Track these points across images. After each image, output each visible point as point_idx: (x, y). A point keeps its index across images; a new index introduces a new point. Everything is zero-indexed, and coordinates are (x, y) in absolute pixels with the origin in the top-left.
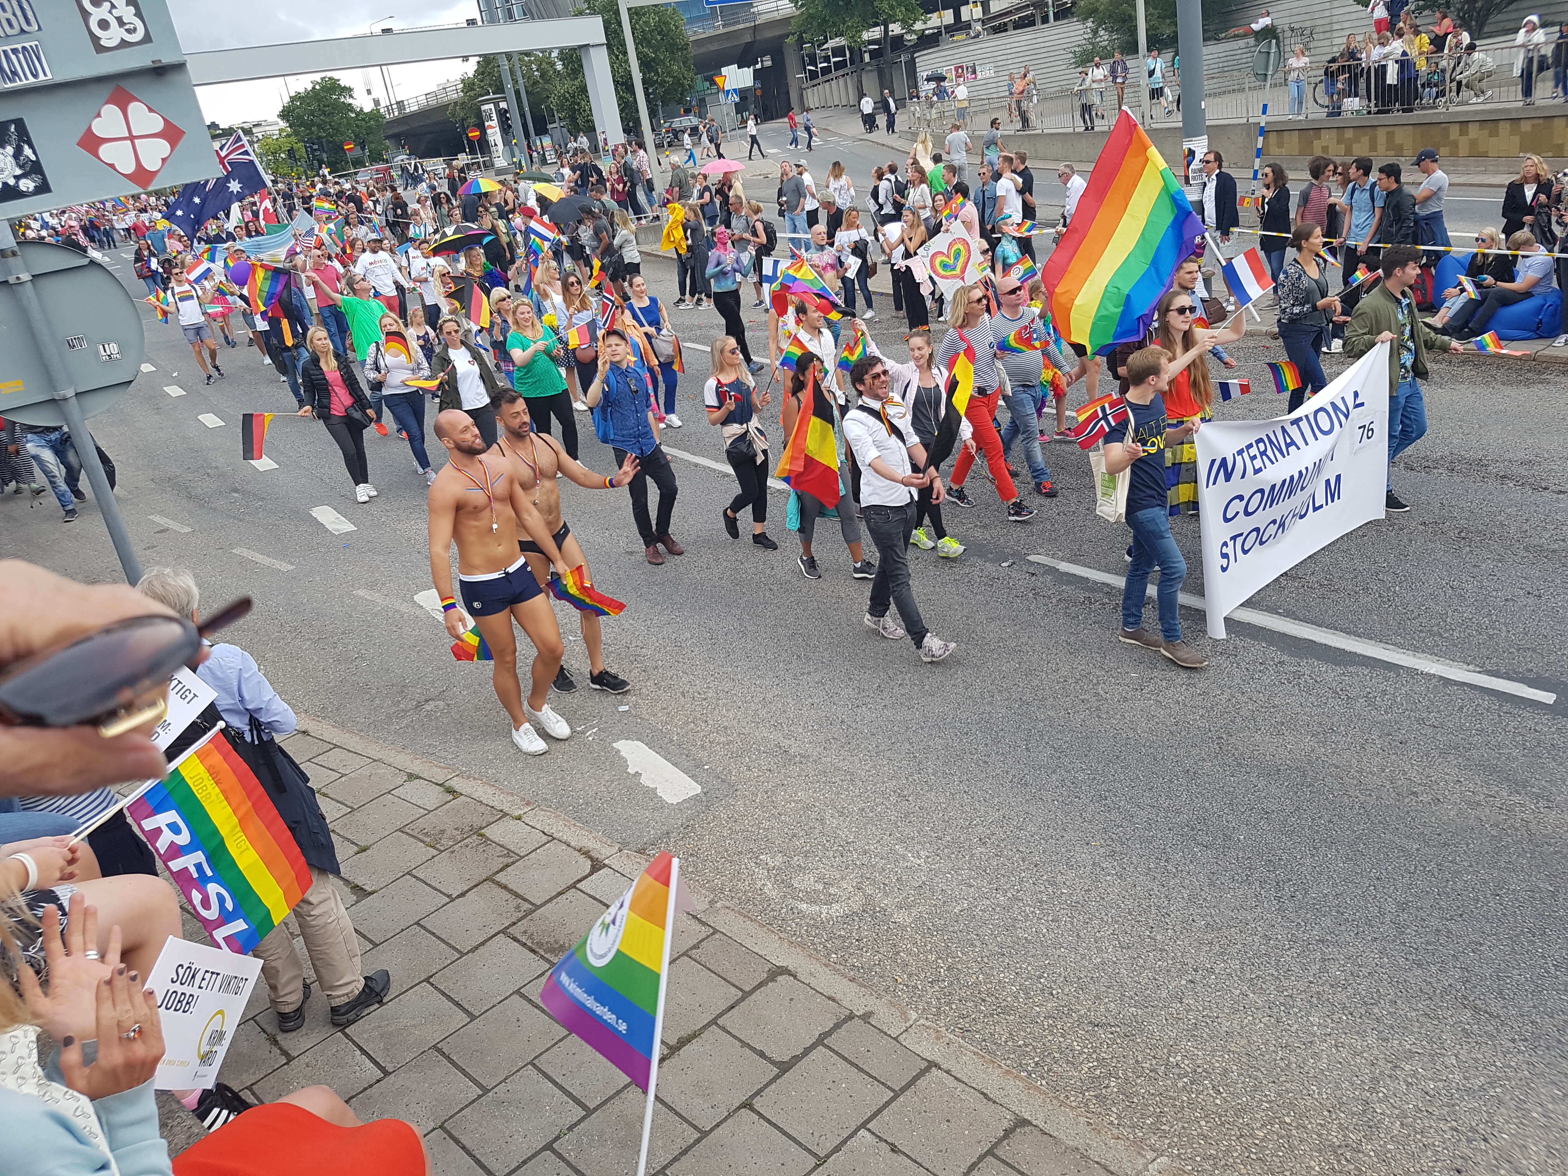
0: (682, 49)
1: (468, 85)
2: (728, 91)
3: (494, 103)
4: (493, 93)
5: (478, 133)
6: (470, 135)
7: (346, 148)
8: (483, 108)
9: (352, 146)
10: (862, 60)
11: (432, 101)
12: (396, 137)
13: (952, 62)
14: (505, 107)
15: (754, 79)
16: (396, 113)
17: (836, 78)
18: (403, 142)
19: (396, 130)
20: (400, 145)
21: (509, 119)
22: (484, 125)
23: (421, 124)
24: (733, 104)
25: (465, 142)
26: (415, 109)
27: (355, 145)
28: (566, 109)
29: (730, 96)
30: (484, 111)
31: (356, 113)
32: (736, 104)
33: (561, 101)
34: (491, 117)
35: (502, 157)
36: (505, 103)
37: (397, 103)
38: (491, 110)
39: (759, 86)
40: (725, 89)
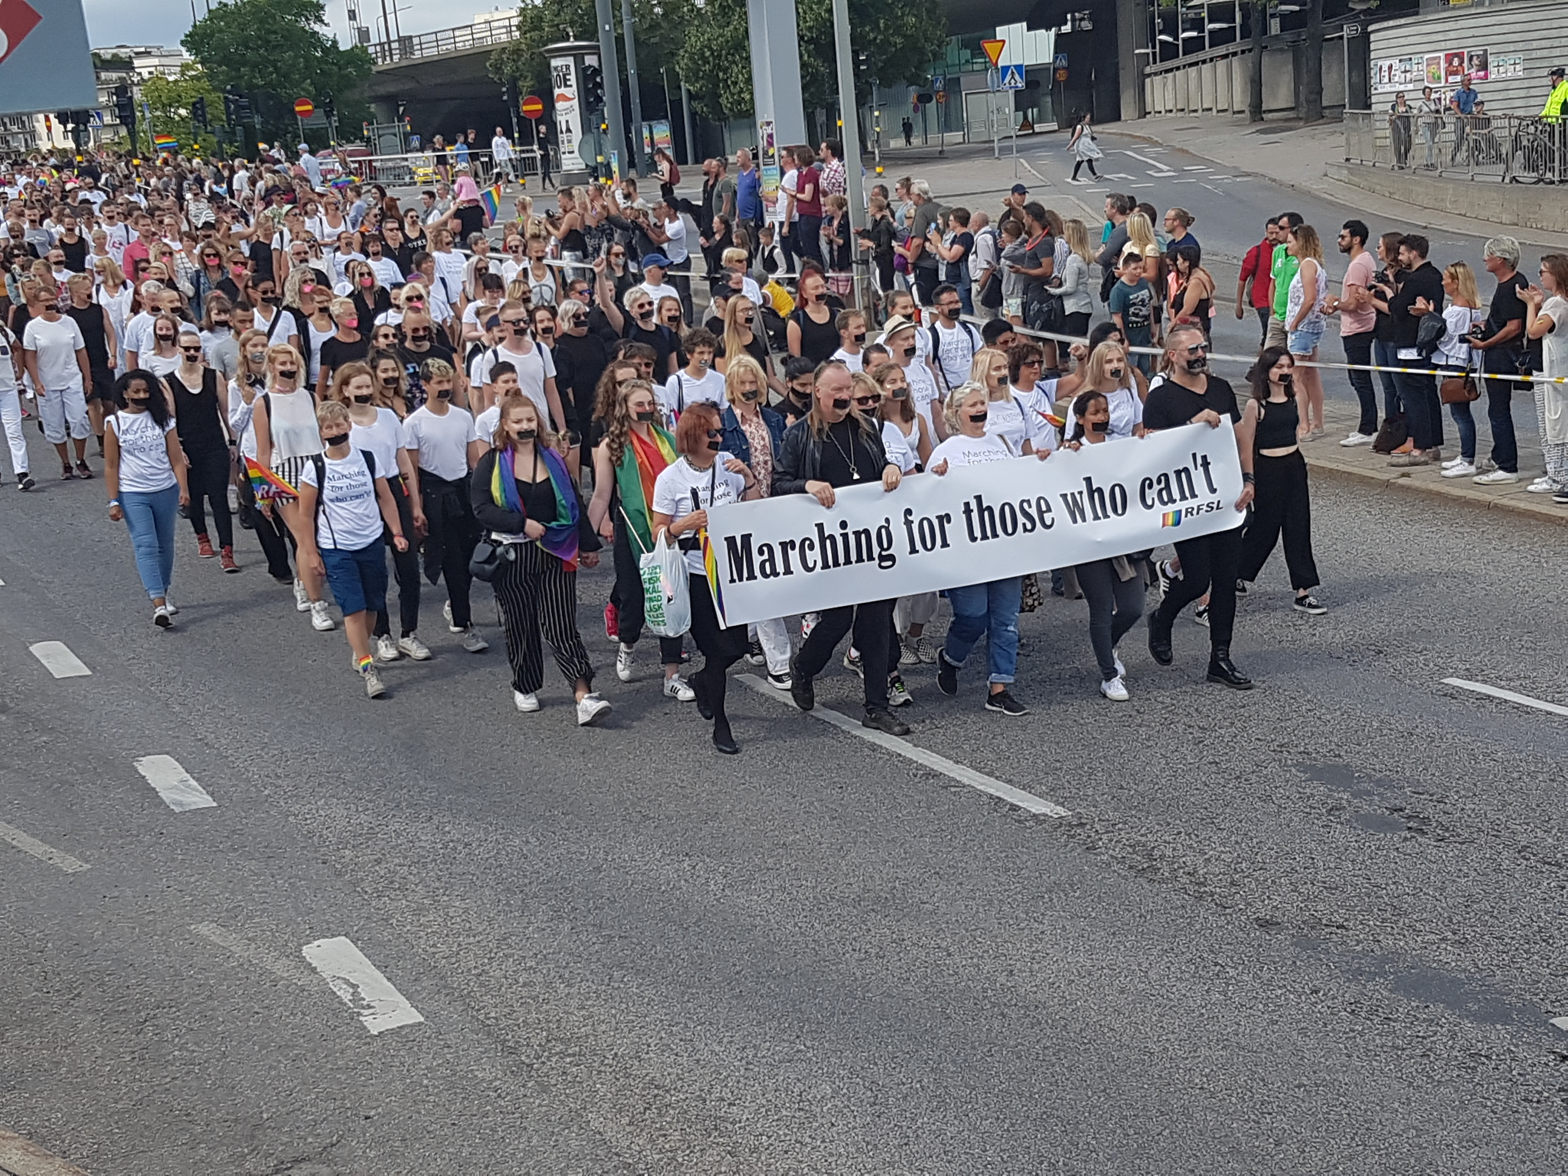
1: (532, 20)
2: (1006, 69)
3: (574, 56)
4: (576, 38)
5: (540, 107)
6: (525, 108)
7: (298, 109)
8: (554, 63)
9: (310, 107)
10: (1265, 30)
11: (464, 42)
12: (390, 101)
13: (1443, 45)
14: (595, 64)
15: (1056, 52)
16: (396, 58)
17: (1211, 60)
18: (401, 109)
19: (391, 88)
20: (394, 115)
21: (600, 86)
22: (552, 93)
23: (439, 81)
24: (1011, 93)
25: (515, 120)
26: (431, 52)
27: (315, 107)
28: (702, 78)
29: (1008, 77)
30: (556, 68)
31: (325, 50)
32: (1018, 93)
33: (695, 63)
34: (566, 80)
35: (576, 154)
36: (595, 57)
37: (400, 39)
38: (568, 67)
39: (1064, 63)
40: (1000, 64)
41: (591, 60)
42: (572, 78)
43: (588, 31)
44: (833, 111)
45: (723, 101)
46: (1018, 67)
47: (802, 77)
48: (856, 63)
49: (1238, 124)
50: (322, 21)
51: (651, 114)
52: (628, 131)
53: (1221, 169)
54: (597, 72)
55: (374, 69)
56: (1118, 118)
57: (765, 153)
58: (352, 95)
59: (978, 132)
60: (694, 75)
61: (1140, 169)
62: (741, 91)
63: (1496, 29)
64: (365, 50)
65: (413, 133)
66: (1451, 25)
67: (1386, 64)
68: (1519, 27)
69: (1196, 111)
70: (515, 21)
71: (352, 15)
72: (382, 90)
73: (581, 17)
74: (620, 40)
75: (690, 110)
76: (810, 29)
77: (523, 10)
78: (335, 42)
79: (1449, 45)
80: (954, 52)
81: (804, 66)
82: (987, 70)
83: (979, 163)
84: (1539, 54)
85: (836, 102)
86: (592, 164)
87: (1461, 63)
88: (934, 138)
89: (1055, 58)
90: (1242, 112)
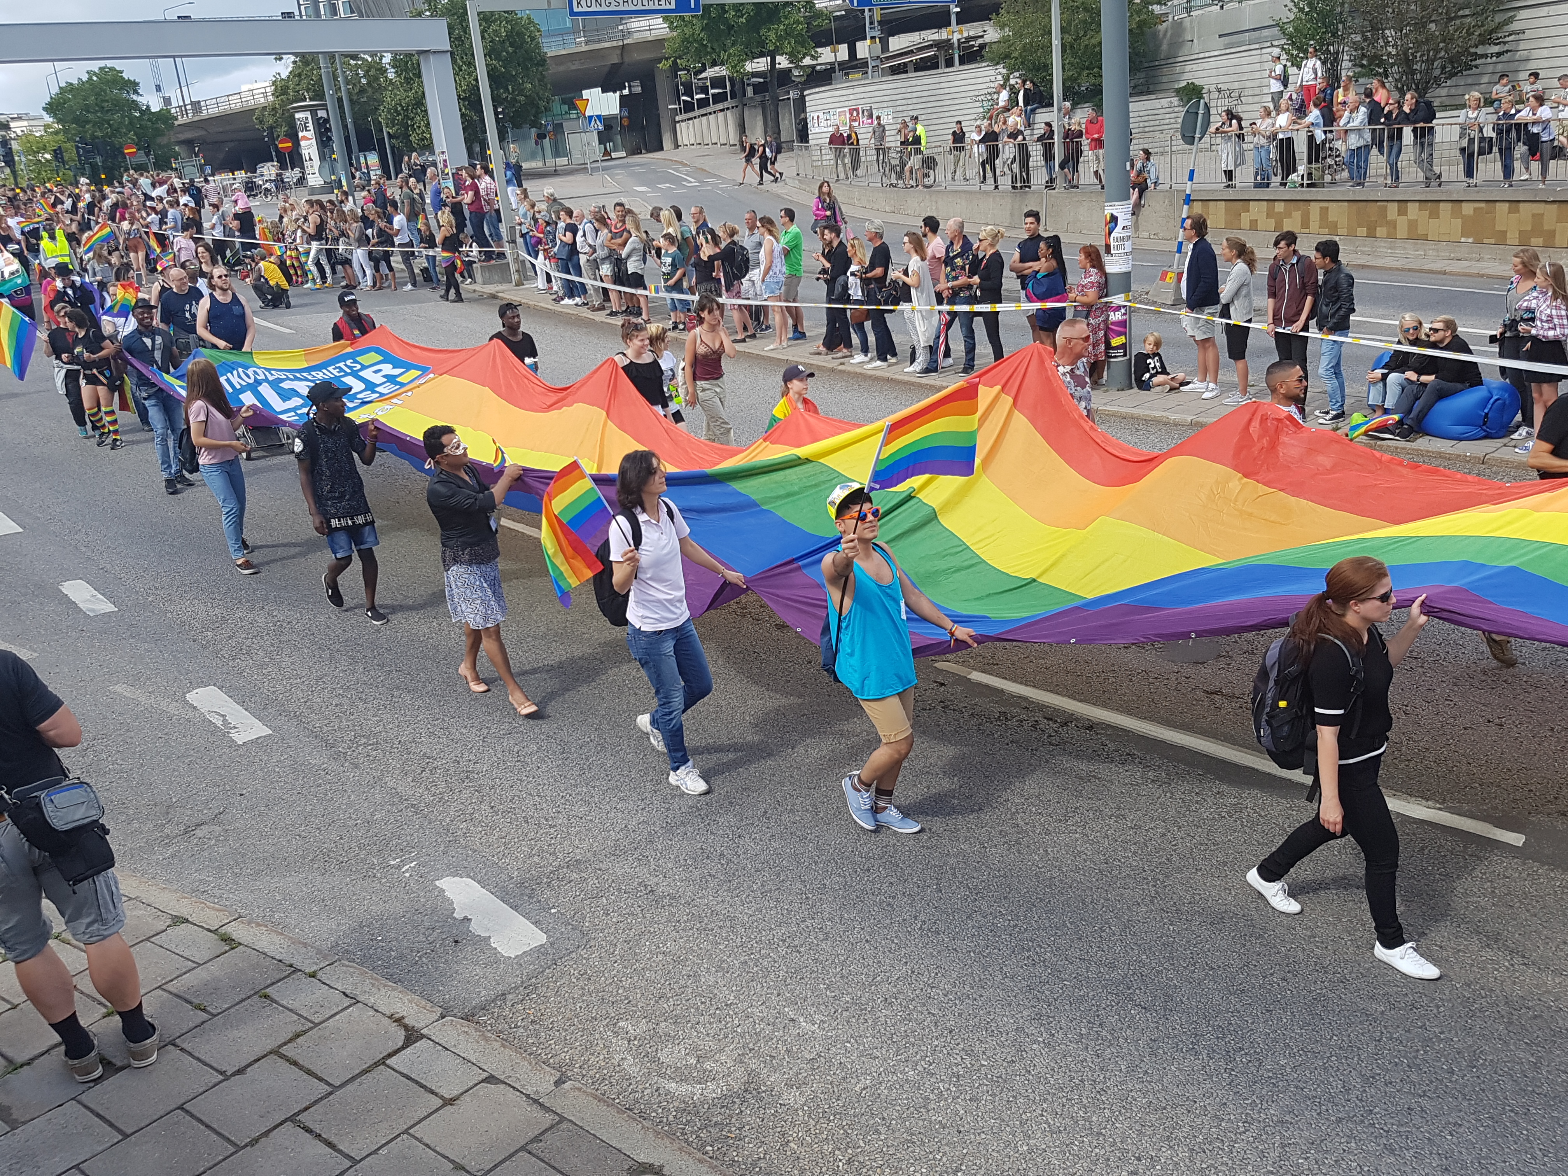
0: (538, 65)
1: (281, 88)
2: (590, 117)
3: (310, 111)
4: (311, 99)
5: (290, 145)
6: (280, 146)
7: (126, 151)
8: (297, 116)
9: (134, 150)
10: (744, 94)
11: (235, 104)
12: (189, 143)
13: (847, 103)
14: (325, 116)
15: (621, 107)
16: (190, 115)
17: (715, 112)
18: (197, 149)
19: (188, 135)
20: (193, 153)
21: (329, 130)
22: (297, 135)
23: (221, 130)
24: (595, 133)
25: (274, 154)
26: (213, 111)
27: (139, 150)
28: (397, 124)
29: (593, 123)
30: (299, 120)
31: (141, 111)
32: (599, 133)
33: (392, 114)
34: (306, 127)
35: (317, 174)
36: (325, 111)
37: (192, 103)
38: (307, 118)
39: (626, 114)
40: (587, 115)
41: (321, 114)
42: (310, 125)
43: (319, 95)
44: (484, 145)
45: (412, 139)
46: (599, 117)
47: (462, 123)
48: (496, 113)
49: (731, 154)
50: (138, 94)
51: (365, 147)
52: (350, 159)
53: (725, 180)
54: (327, 121)
55: (176, 123)
56: (662, 149)
57: (443, 172)
58: (163, 140)
59: (577, 158)
60: (392, 123)
61: (677, 181)
62: (423, 132)
63: (877, 94)
64: (169, 111)
65: (205, 165)
66: (851, 91)
67: (815, 115)
68: (889, 92)
69: (708, 144)
70: (268, 90)
71: (158, 88)
72: (182, 137)
73: (313, 85)
74: (340, 100)
75: (390, 144)
76: (464, 91)
77: (274, 83)
78: (148, 107)
79: (850, 103)
80: (557, 107)
81: (463, 115)
82: (579, 118)
83: (579, 178)
84: (901, 108)
85: (486, 139)
86: (329, 181)
87: (858, 114)
88: (550, 162)
89: (621, 112)
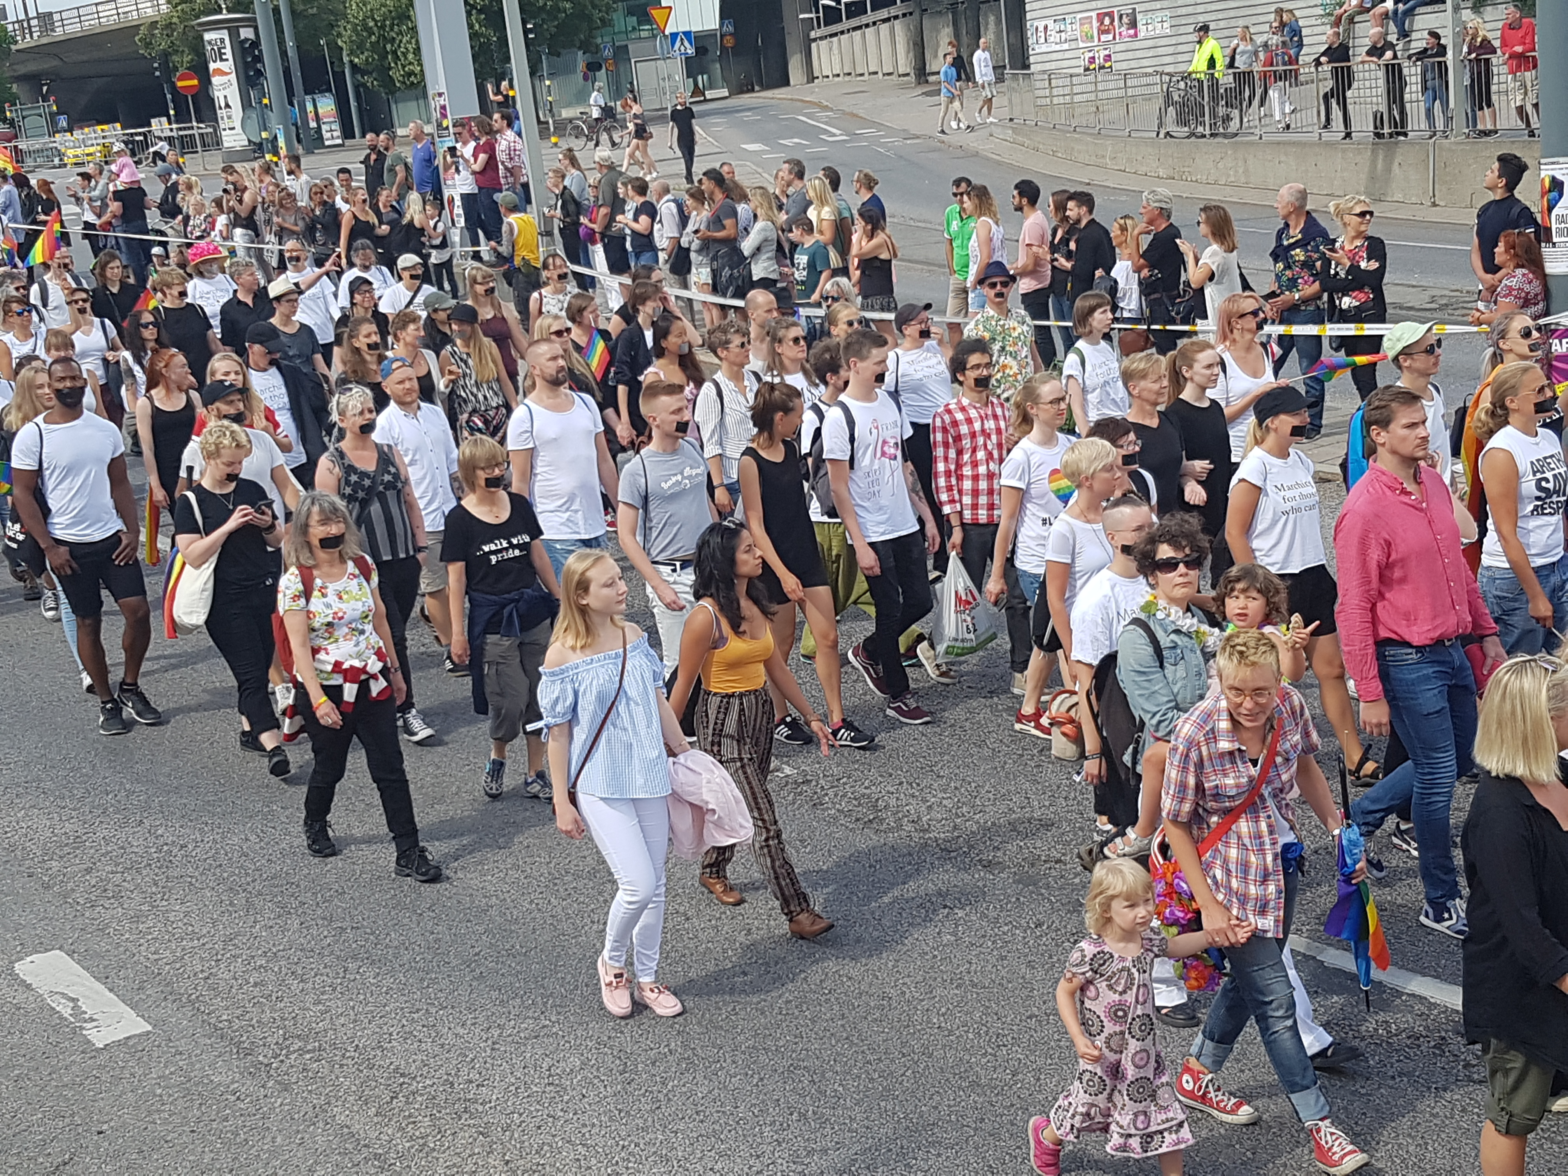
2: (674, 36)
3: (228, 28)
4: (229, 11)
5: (196, 82)
6: (180, 84)
8: (207, 36)
11: (109, 18)
12: (33, 80)
13: (1093, 5)
14: (252, 37)
15: (721, 18)
16: (35, 35)
17: (874, 23)
18: (45, 88)
19: (32, 67)
20: (38, 95)
21: (259, 59)
22: (207, 68)
23: (85, 58)
24: (681, 60)
25: (169, 96)
26: (73, 29)
28: (367, 50)
29: (677, 44)
30: (210, 43)
32: (688, 59)
33: (358, 34)
34: (221, 54)
35: (238, 130)
36: (251, 30)
37: (39, 16)
38: (222, 41)
39: (730, 30)
40: (668, 31)
41: (246, 33)
42: (228, 52)
43: (243, 3)
45: (394, 73)
46: (687, 34)
47: (472, 47)
48: (526, 32)
49: (903, 87)
51: (314, 87)
52: (291, 106)
53: (891, 131)
54: (256, 44)
55: (13, 47)
56: (787, 83)
57: (440, 125)
60: (358, 47)
61: (813, 134)
62: (410, 62)
65: (59, 113)
67: (1041, 25)
69: (862, 75)
72: (22, 70)
74: (276, 12)
75: (354, 84)
79: (1099, 4)
80: (620, 20)
81: (473, 36)
82: (655, 37)
84: (1185, 11)
87: (1112, 21)
89: (722, 25)
90: (908, 75)
